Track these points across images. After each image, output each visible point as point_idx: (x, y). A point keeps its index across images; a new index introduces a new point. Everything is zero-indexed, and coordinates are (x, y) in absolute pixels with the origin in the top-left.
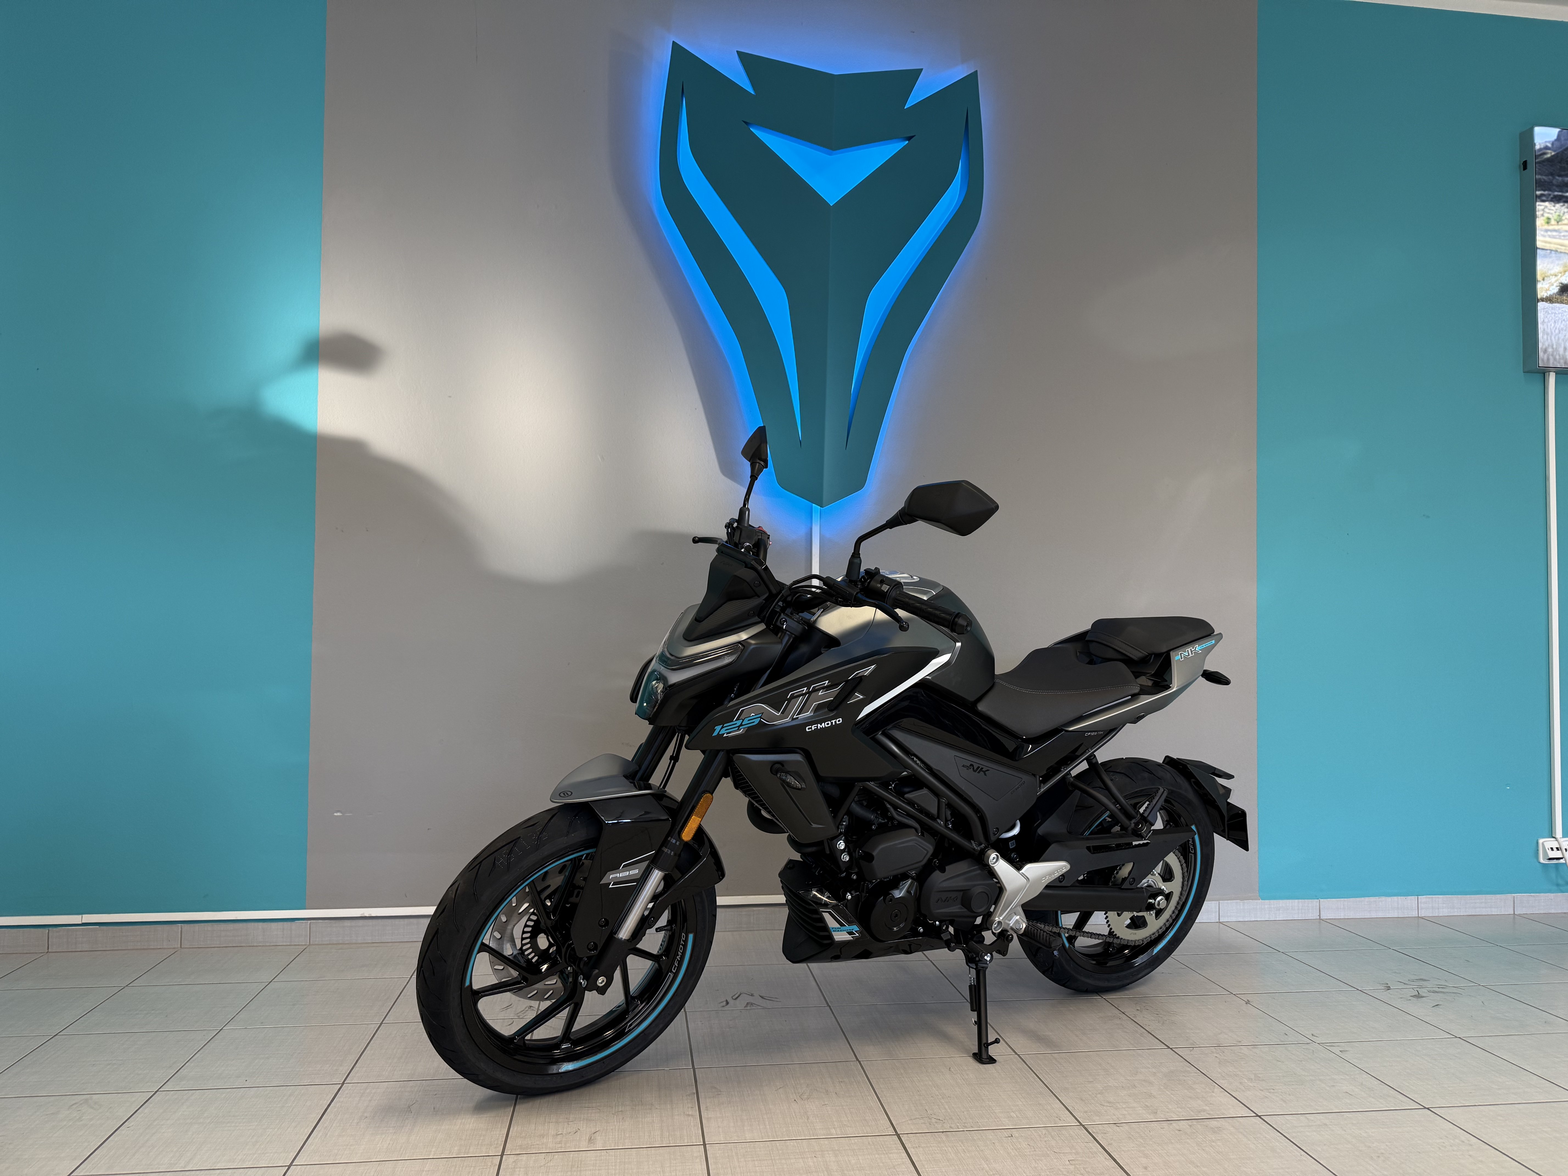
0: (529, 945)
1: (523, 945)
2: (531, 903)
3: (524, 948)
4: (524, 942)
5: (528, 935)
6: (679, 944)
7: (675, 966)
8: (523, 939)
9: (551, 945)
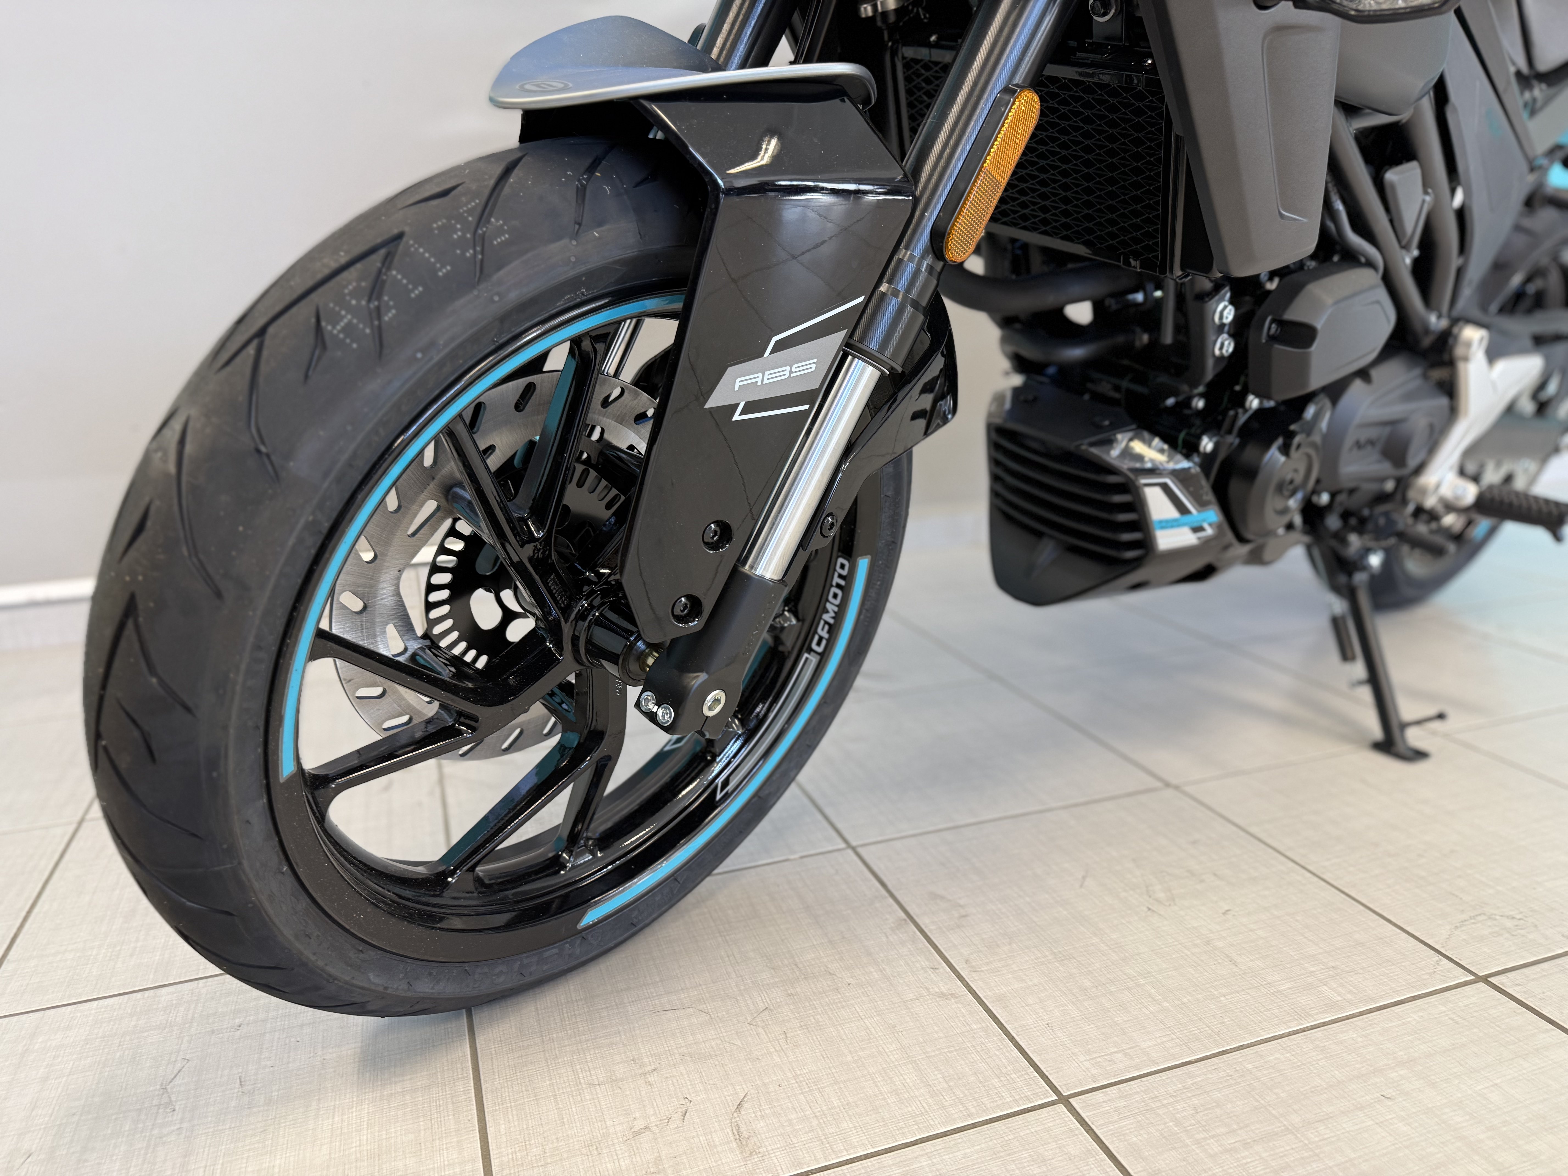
0: (449, 623)
1: (432, 623)
2: (444, 503)
3: (437, 630)
4: (435, 614)
5: (444, 594)
6: (827, 584)
7: (821, 639)
8: (430, 606)
9: (509, 616)
